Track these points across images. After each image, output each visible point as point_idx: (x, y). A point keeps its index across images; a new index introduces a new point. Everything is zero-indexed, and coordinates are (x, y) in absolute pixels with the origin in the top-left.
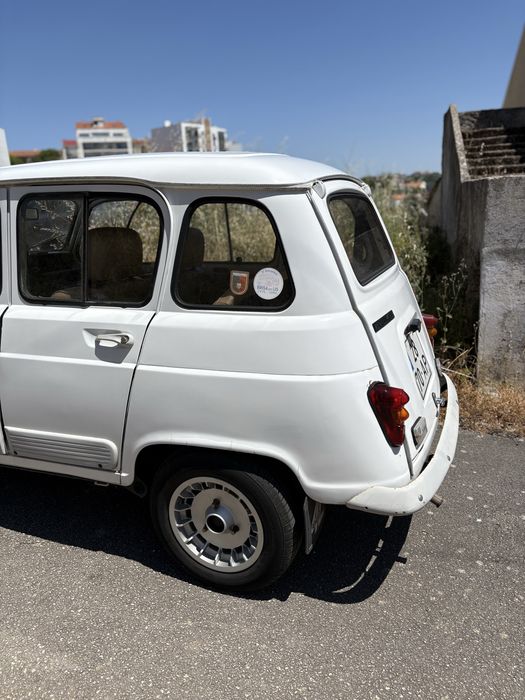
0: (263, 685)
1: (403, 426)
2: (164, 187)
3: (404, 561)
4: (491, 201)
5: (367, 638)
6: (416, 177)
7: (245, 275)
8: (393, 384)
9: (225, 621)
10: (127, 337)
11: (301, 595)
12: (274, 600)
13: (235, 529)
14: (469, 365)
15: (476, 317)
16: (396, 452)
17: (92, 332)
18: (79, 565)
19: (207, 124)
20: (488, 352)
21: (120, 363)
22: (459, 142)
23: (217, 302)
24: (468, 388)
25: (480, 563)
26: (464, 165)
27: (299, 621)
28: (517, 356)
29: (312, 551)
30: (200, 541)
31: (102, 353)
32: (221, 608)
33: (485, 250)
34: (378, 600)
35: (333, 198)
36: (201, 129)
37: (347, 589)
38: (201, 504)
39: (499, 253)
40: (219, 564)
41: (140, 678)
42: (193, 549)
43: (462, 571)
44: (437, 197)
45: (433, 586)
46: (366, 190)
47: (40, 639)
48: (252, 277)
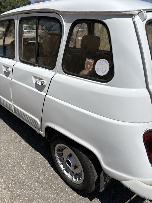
7: (92, 61)
10: (44, 82)
12: (87, 198)
17: (35, 77)
18: (30, 156)
21: (41, 92)
29: (103, 191)
42: (62, 166)
48: (95, 63)
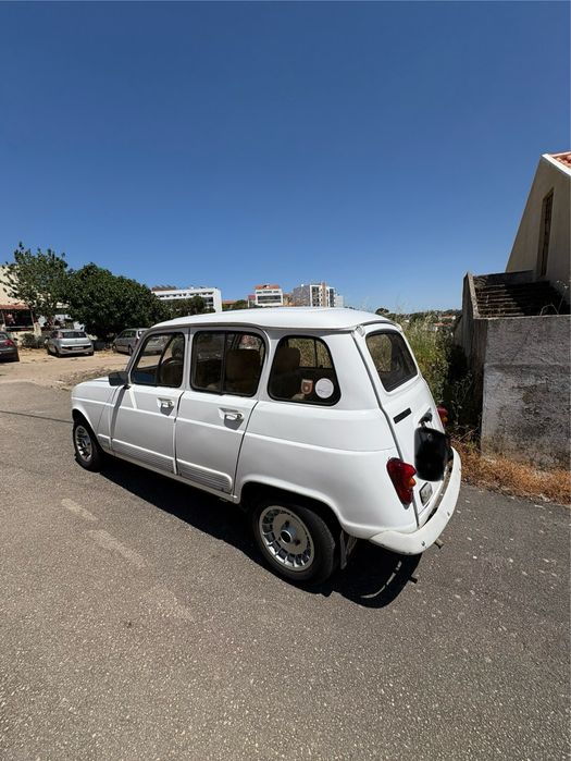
0: (303, 660)
1: (412, 490)
2: (269, 329)
3: (415, 581)
4: (490, 334)
5: (381, 638)
6: (450, 313)
7: (310, 382)
8: (405, 461)
9: (286, 604)
10: (241, 415)
11: (339, 595)
12: (320, 595)
13: (298, 542)
14: (474, 441)
15: (480, 410)
16: (406, 508)
17: (223, 410)
18: (209, 548)
19: (324, 285)
20: (488, 433)
21: (236, 429)
22: (473, 294)
23: (294, 398)
24: (473, 456)
25: (473, 593)
26: (476, 309)
27: (335, 615)
28: (511, 437)
29: (345, 567)
30: (277, 546)
31: (227, 423)
32: (285, 594)
33: (486, 365)
34: (393, 609)
35: (370, 336)
36: (321, 287)
37: (371, 596)
38: (278, 522)
39: (496, 367)
40: (287, 563)
41: (227, 635)
42: (272, 550)
43: (458, 597)
44: (459, 326)
45: (434, 605)
46: (398, 328)
47: (177, 595)
48: (314, 383)
